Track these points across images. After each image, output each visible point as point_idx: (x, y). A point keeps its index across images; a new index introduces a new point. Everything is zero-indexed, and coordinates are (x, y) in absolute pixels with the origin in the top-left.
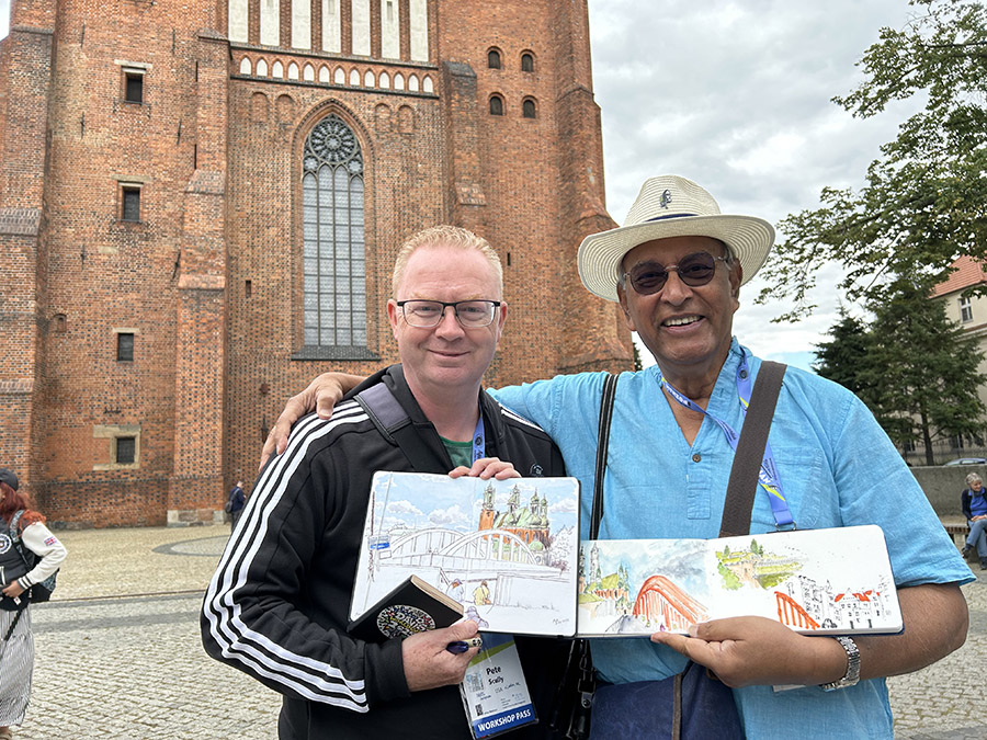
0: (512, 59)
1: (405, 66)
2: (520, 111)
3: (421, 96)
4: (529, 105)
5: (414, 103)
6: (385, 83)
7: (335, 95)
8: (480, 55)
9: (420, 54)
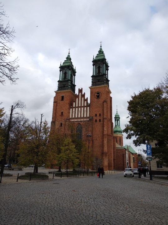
0: (98, 115)
1: (86, 118)
2: (99, 121)
3: (88, 121)
4: (100, 120)
5: (87, 122)
6: (84, 120)
7: (79, 122)
8: (94, 115)
9: (88, 116)
